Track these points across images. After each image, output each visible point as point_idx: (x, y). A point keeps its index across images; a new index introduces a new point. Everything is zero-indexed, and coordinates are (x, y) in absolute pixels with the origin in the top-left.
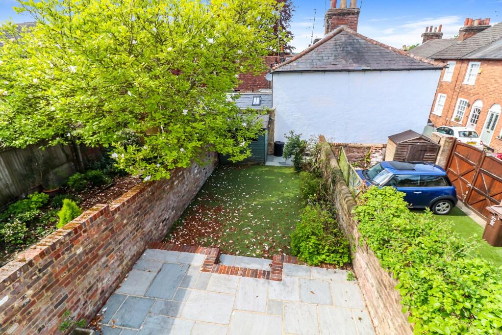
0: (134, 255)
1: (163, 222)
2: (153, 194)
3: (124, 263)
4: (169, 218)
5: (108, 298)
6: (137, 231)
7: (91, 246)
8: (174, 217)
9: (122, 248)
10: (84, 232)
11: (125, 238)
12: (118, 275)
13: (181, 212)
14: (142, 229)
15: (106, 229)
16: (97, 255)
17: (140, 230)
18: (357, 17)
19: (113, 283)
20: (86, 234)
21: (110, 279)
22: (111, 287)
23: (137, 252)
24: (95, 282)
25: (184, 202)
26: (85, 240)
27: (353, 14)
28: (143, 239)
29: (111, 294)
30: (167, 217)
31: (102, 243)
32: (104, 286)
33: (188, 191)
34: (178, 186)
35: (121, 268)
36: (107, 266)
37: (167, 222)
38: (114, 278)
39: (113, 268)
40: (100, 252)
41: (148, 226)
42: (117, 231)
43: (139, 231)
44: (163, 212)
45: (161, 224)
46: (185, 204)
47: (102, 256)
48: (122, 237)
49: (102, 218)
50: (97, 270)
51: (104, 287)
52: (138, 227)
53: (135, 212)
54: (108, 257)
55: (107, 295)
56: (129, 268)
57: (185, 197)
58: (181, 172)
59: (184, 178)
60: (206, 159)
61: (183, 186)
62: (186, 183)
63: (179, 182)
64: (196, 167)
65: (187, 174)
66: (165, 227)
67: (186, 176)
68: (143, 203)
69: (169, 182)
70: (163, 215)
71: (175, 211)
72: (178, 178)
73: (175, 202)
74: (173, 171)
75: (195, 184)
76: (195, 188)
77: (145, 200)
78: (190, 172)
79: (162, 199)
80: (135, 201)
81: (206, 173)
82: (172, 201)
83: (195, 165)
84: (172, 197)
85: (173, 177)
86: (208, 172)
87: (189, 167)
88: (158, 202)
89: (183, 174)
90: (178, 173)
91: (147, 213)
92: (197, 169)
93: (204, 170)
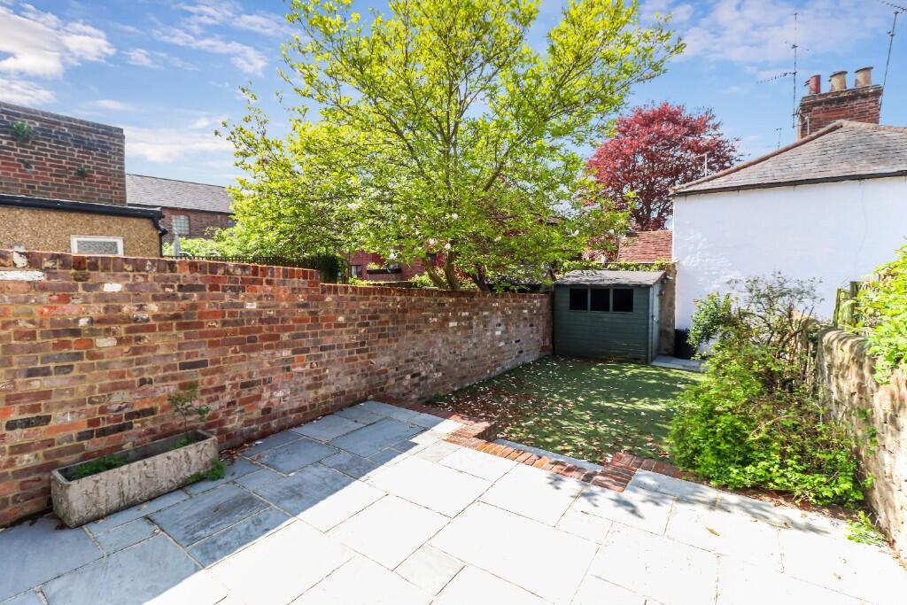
0: (343, 393)
1: (413, 376)
2: (404, 311)
3: (322, 391)
4: (426, 378)
5: (273, 433)
6: (358, 352)
7: (272, 313)
8: (436, 384)
9: (324, 360)
10: (269, 282)
11: (332, 347)
12: (303, 404)
13: (454, 385)
14: (370, 356)
15: (304, 306)
16: (277, 337)
17: (365, 355)
18: (876, 101)
19: (291, 411)
20: (269, 288)
21: (288, 398)
22: (284, 414)
23: (350, 391)
24: (259, 380)
25: (464, 373)
26: (266, 296)
27: (865, 96)
28: (366, 375)
29: (281, 429)
30: (423, 374)
31: (291, 323)
32: (272, 400)
33: (476, 357)
34: (455, 333)
35: (311, 394)
36: (288, 369)
37: (422, 383)
38: (296, 405)
39: (298, 383)
40: (285, 337)
41: (382, 361)
42: (324, 324)
43: (362, 354)
44: (417, 358)
45: (408, 377)
46: (464, 377)
47: (285, 346)
48: (328, 341)
49: (303, 283)
50: (270, 363)
51: (272, 404)
52: (362, 347)
53: (364, 318)
54: (296, 356)
55: (274, 424)
56: (327, 409)
57: (467, 364)
58: (467, 314)
59: (472, 328)
60: (525, 326)
61: (467, 342)
62: (475, 340)
63: (459, 328)
64: (500, 325)
65: (477, 325)
66: (416, 390)
67: (474, 327)
68: (381, 311)
69: (439, 315)
70: (416, 363)
71: (443, 374)
72: (459, 319)
73: (445, 358)
74: (451, 301)
75: (493, 354)
76: (492, 362)
77: (386, 311)
78: (485, 326)
79: (419, 332)
80: (368, 299)
81: (521, 352)
82: (440, 351)
83: (499, 320)
84: (440, 345)
85: (448, 310)
86: (525, 353)
87: (485, 316)
88: (410, 333)
89: (469, 318)
90: (460, 310)
91: (386, 336)
92: (502, 332)
93: (517, 342)
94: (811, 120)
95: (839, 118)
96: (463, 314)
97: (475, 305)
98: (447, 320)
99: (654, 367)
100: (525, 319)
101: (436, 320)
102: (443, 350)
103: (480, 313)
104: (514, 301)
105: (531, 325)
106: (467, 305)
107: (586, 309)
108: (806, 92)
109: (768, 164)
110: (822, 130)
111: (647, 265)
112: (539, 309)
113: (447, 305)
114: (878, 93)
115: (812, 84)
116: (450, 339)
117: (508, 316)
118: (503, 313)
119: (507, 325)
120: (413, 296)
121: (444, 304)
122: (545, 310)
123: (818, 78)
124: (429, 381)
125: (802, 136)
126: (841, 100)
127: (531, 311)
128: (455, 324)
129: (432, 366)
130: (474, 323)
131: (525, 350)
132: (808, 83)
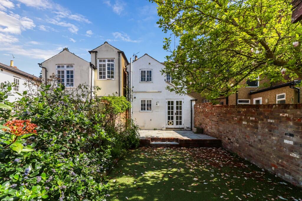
2: (226, 113)
7: (208, 112)
8: (236, 148)
15: (211, 110)
25: (251, 154)
30: (231, 140)
34: (246, 127)
40: (209, 116)
46: (251, 156)
52: (217, 122)
57: (253, 150)
58: (254, 119)
59: (257, 128)
62: (260, 137)
63: (248, 126)
67: (260, 128)
68: (221, 113)
69: (238, 117)
70: (229, 134)
72: (248, 121)
73: (240, 139)
74: (243, 110)
77: (222, 113)
79: (230, 122)
80: (218, 109)
84: (238, 131)
85: (242, 115)
87: (271, 123)
88: (227, 122)
89: (256, 122)
90: (248, 116)
96: (251, 118)
97: (261, 114)
98: (241, 120)
101: (236, 119)
102: (239, 135)
103: (265, 120)
106: (254, 113)
113: (242, 113)
116: (243, 130)
120: (228, 108)
121: (240, 112)
124: (234, 145)
128: (246, 123)
129: (235, 139)
130: (259, 126)
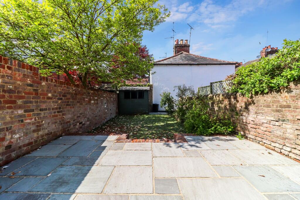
0: (51, 133)
1: (80, 124)
2: (76, 94)
3: (41, 133)
4: (84, 124)
5: (13, 160)
6: (58, 112)
7: (11, 87)
8: (88, 127)
9: (41, 116)
10: (9, 68)
11: (46, 109)
12: (31, 141)
13: (93, 127)
14: (63, 115)
15: (30, 85)
16: (14, 102)
17: (61, 114)
18: (189, 48)
19: (24, 146)
20: (10, 72)
21: (22, 138)
22: (20, 147)
23: (55, 132)
24: (4, 128)
25: (96, 122)
26: (7, 76)
27: (187, 47)
28: (62, 124)
29: (18, 157)
30: (83, 123)
31: (23, 94)
32: (12, 140)
33: (100, 116)
34: (93, 105)
35: (35, 135)
36: (22, 121)
37: (83, 126)
38: (27, 142)
39: (28, 129)
40: (20, 102)
41: (68, 117)
42: (41, 97)
43: (60, 114)
44: (81, 116)
45: (78, 124)
47: (20, 107)
48: (44, 106)
49: (30, 73)
50: (10, 117)
51: (12, 142)
52: (59, 109)
53: (60, 95)
54: (26, 113)
55: (13, 155)
56: (43, 142)
57: (97, 118)
58: (97, 98)
60: (112, 104)
61: (97, 109)
62: (99, 109)
63: (94, 103)
64: (106, 103)
65: (100, 103)
66: (81, 129)
67: (99, 104)
68: (67, 93)
69: (88, 97)
70: (81, 118)
71: (90, 123)
72: (94, 100)
73: (90, 116)
74: (92, 92)
75: (104, 114)
76: (104, 117)
77: (69, 93)
78: (102, 103)
79: (82, 104)
80: (62, 87)
81: (111, 114)
82: (89, 113)
83: (105, 101)
84: (89, 110)
85: (91, 96)
86: (112, 114)
87: (102, 100)
88: (78, 104)
89: (97, 100)
90: (94, 96)
91: (69, 105)
92: (106, 106)
93: (110, 110)
94: (177, 50)
95: (182, 51)
97: (99, 95)
98: (90, 100)
99: (150, 115)
100: (112, 102)
101: (87, 99)
102: (90, 113)
103: (100, 98)
104: (109, 95)
105: (114, 104)
106: (97, 94)
107: (130, 98)
108: (176, 43)
109: (171, 59)
110: (179, 53)
111: (145, 85)
112: (115, 99)
113: (91, 94)
114: (189, 46)
115: (177, 41)
116: (92, 108)
117: (108, 100)
118: (107, 99)
119: (107, 103)
120: (79, 88)
121: (89, 93)
122: (117, 99)
123: (178, 40)
124: (85, 125)
125: (176, 54)
126: (183, 47)
127: (113, 99)
129: (86, 119)
131: (112, 113)
132: (176, 41)
